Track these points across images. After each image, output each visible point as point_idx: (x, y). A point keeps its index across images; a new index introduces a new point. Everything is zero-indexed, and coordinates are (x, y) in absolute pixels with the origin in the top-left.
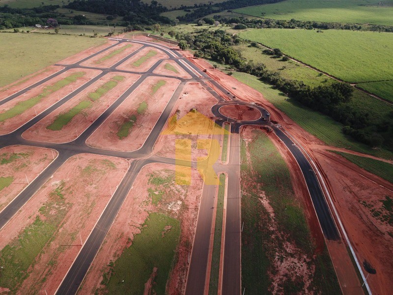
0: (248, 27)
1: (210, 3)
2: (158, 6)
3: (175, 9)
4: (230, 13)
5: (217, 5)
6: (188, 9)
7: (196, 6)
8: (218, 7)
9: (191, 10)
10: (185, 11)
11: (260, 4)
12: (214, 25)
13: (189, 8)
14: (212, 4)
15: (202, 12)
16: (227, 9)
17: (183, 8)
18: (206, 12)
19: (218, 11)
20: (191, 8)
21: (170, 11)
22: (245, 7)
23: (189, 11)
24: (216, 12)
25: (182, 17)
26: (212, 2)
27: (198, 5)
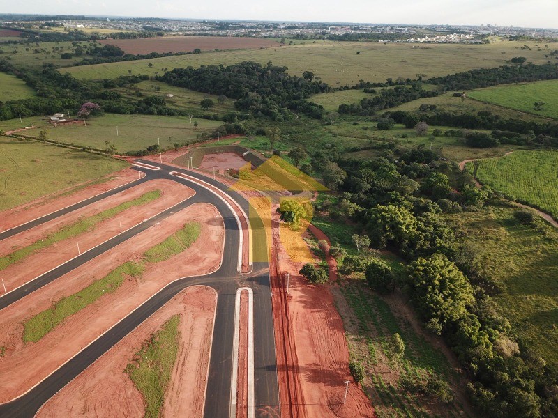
0: (503, 143)
1: (420, 78)
2: (314, 80)
3: (347, 88)
4: (458, 100)
5: (432, 81)
6: (371, 89)
7: (390, 82)
8: (435, 84)
9: (378, 89)
10: (366, 91)
11: (526, 80)
12: (414, 130)
13: (375, 85)
14: (423, 79)
15: (398, 96)
16: (453, 89)
17: (363, 86)
18: (405, 97)
19: (434, 94)
20: (380, 85)
21: (335, 90)
22: (492, 85)
23: (373, 92)
24: (429, 96)
25: (352, 105)
26: (424, 76)
27: (394, 81)
